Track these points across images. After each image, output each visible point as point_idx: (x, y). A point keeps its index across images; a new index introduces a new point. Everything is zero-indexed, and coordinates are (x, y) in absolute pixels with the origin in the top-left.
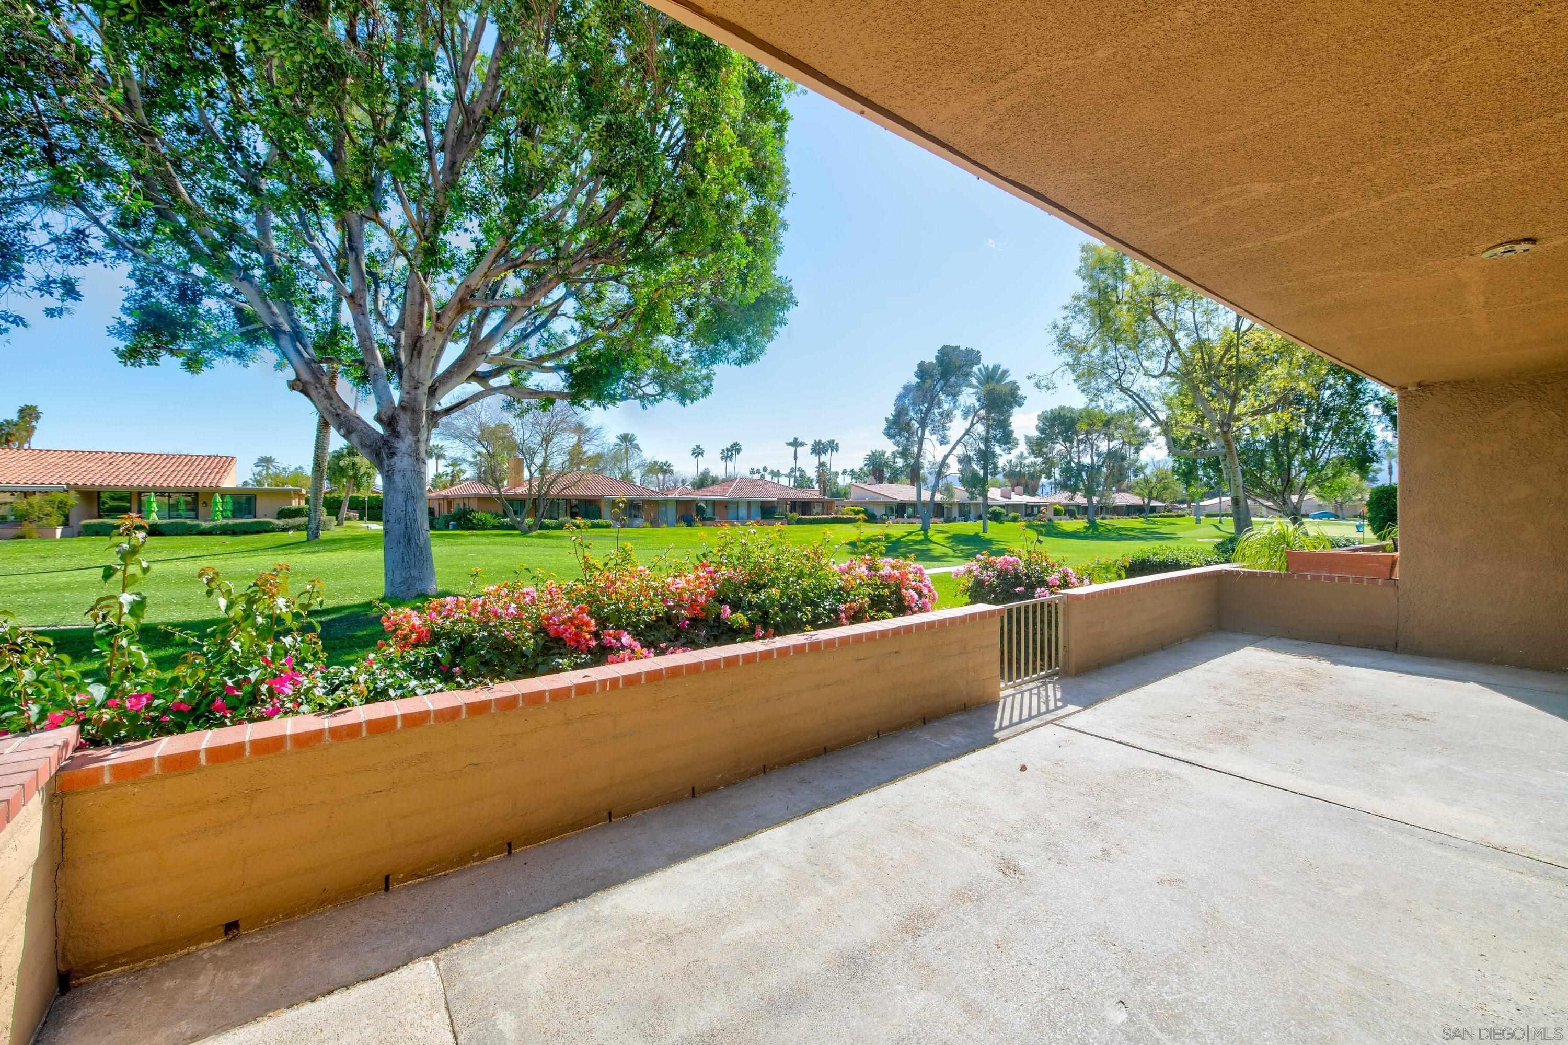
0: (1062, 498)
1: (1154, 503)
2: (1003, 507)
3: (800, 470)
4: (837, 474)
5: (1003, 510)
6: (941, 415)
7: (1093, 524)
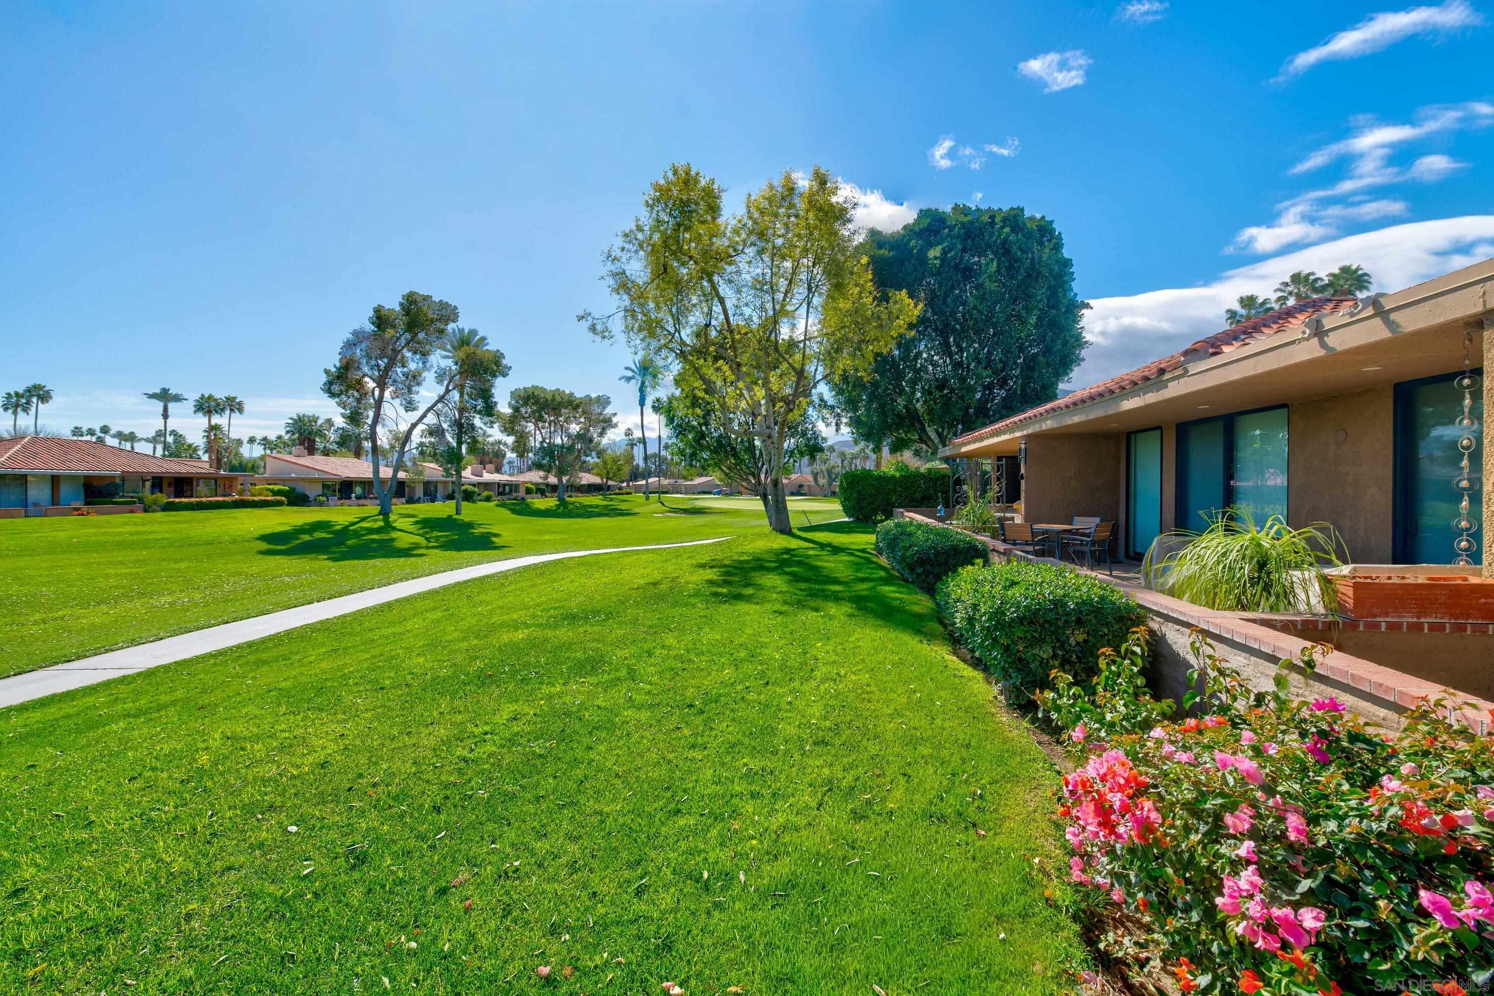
0: (536, 476)
1: (610, 483)
2: (474, 485)
3: (173, 432)
4: (239, 442)
5: (476, 489)
6: (406, 375)
7: (563, 503)
